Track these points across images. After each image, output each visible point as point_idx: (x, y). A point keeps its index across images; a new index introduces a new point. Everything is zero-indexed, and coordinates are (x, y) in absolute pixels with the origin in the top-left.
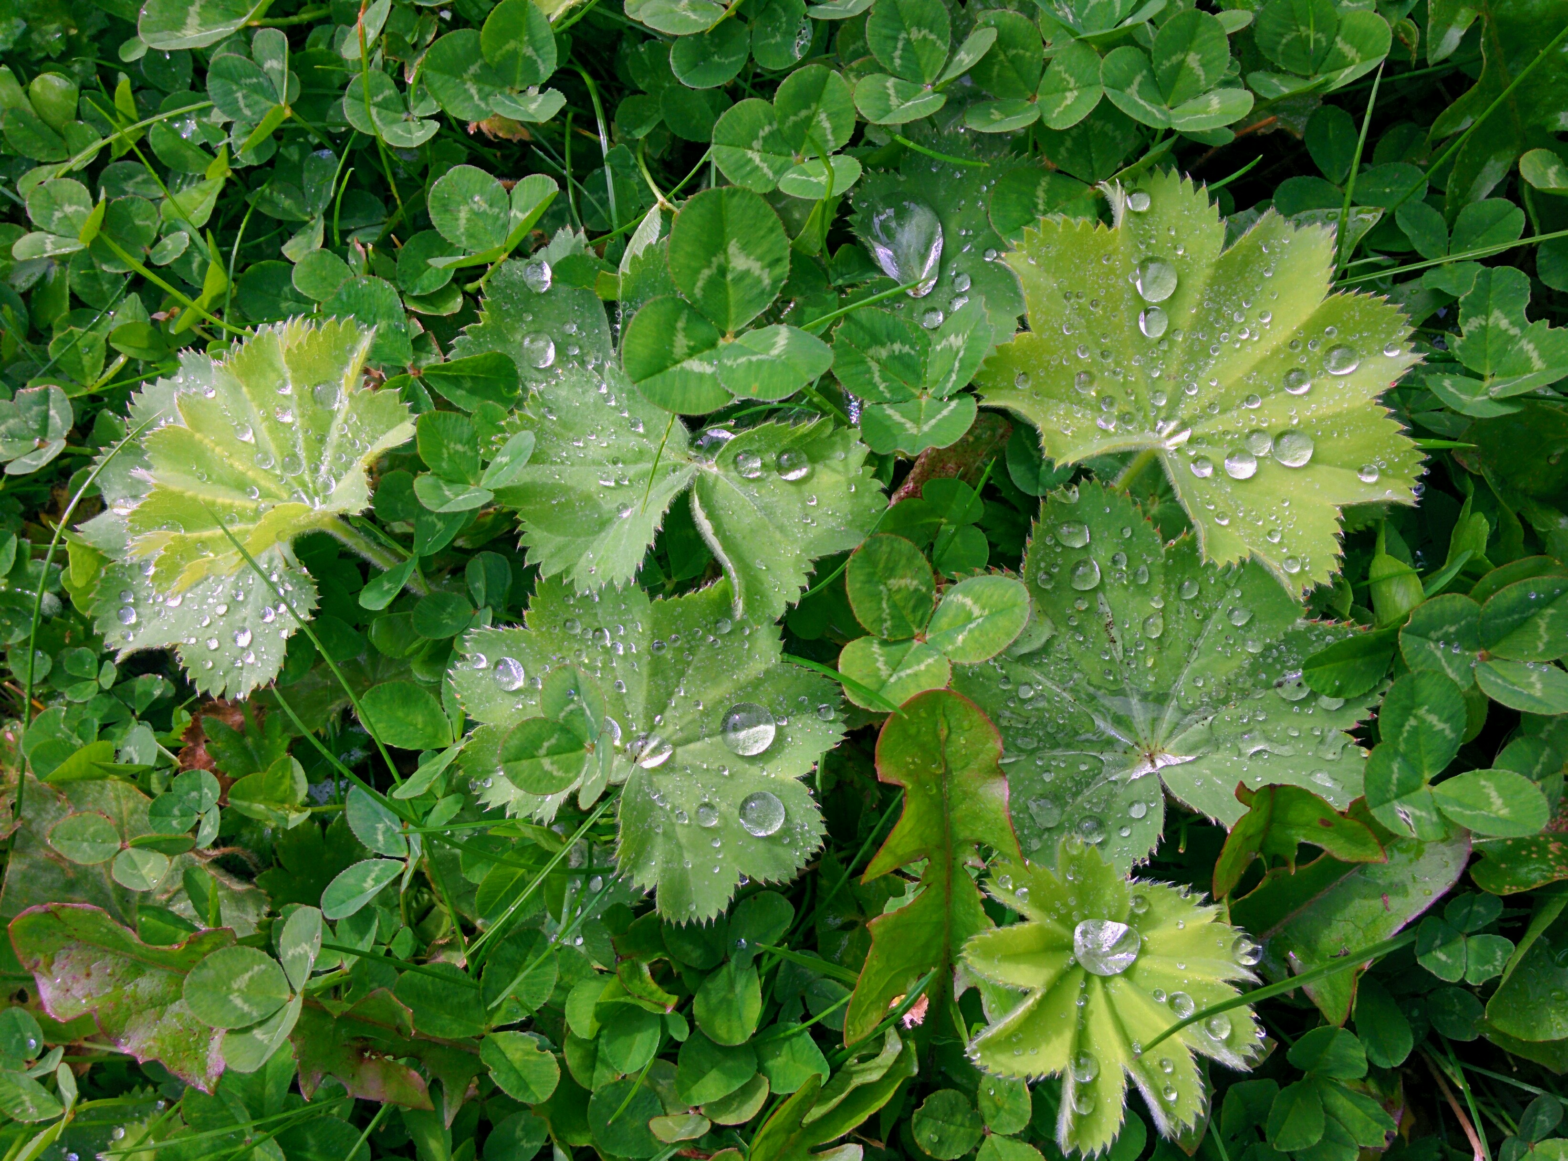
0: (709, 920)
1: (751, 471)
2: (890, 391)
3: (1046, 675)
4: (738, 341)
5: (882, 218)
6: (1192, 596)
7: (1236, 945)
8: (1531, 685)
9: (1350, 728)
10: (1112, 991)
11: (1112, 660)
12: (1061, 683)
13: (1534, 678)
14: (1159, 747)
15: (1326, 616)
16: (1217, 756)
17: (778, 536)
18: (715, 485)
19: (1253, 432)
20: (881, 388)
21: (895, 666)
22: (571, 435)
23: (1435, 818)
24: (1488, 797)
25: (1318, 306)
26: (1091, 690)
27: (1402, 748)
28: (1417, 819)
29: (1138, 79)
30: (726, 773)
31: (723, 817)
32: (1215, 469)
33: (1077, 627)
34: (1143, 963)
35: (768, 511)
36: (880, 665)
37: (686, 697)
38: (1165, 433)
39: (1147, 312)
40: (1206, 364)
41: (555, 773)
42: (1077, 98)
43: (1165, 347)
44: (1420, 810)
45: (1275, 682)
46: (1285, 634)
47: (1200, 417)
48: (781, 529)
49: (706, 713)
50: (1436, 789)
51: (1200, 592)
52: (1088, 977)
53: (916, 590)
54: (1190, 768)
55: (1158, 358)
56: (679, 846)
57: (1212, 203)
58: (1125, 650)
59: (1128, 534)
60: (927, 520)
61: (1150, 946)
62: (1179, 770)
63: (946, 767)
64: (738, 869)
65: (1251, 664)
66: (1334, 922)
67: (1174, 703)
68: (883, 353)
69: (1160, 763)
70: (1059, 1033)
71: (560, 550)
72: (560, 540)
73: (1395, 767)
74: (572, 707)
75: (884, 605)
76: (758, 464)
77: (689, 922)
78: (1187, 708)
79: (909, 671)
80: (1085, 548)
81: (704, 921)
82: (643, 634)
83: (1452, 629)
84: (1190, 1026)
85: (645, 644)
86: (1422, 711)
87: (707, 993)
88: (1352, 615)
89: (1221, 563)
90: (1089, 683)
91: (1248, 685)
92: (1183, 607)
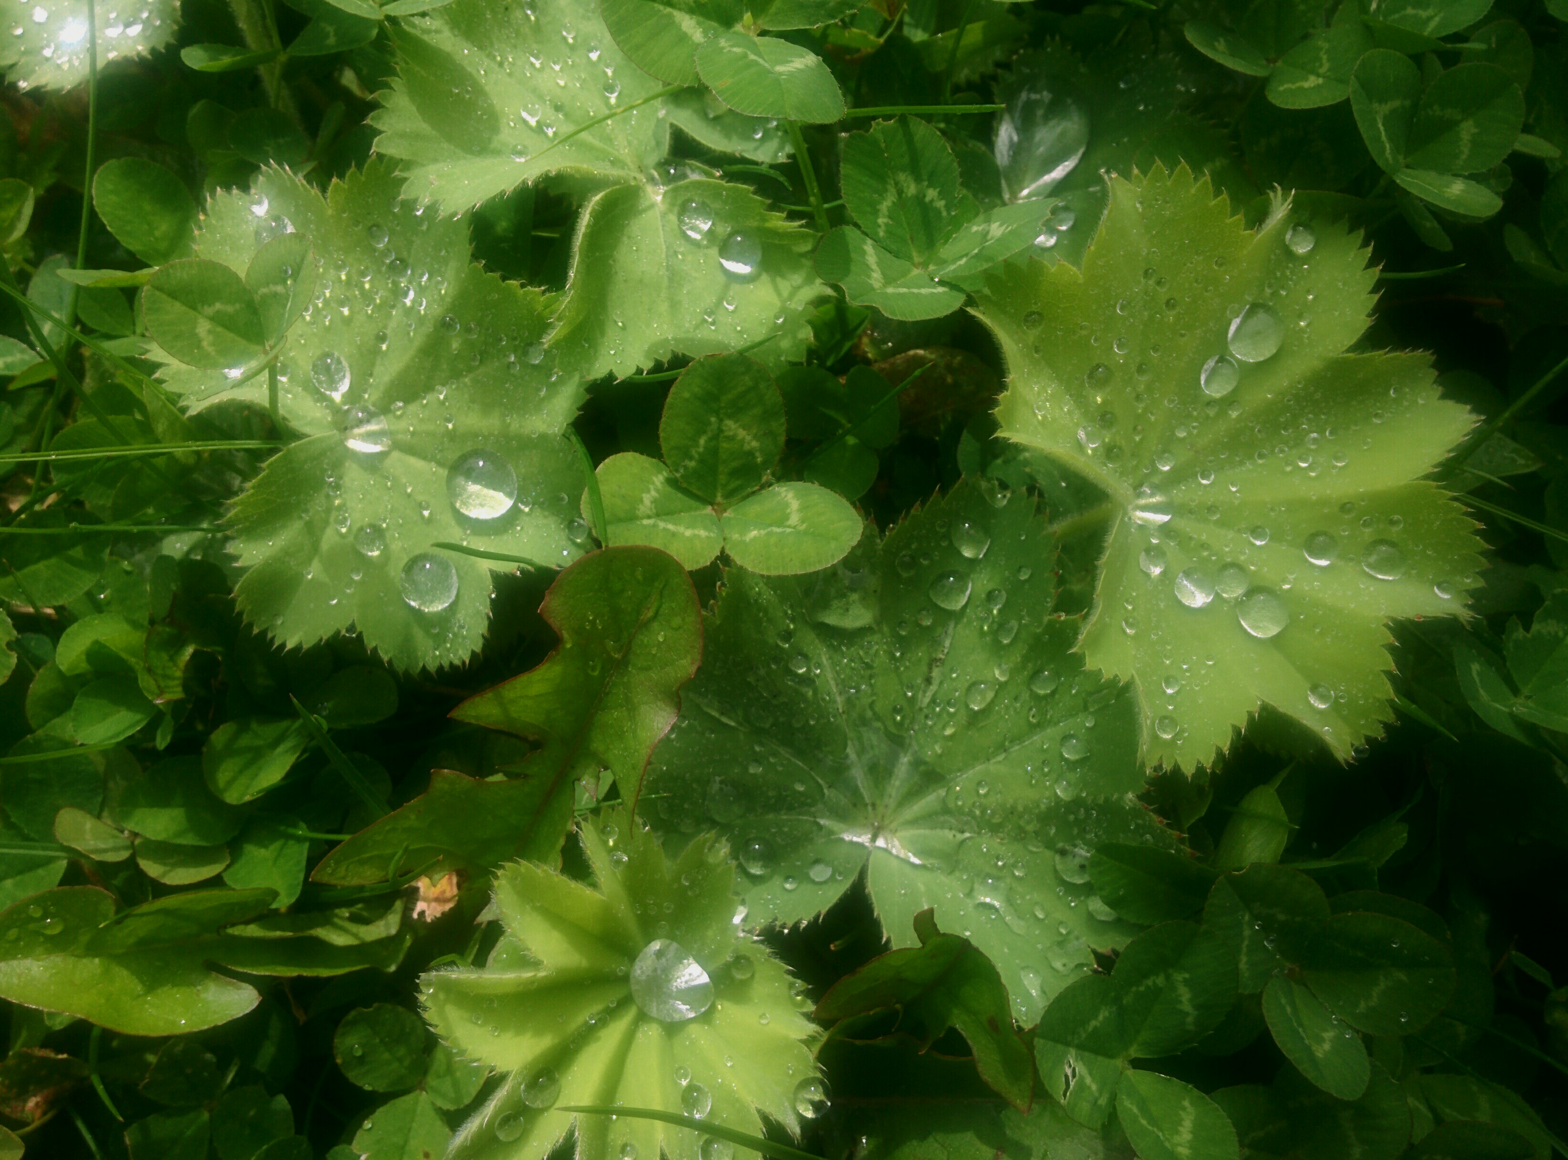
0: (283, 646)
1: (694, 228)
2: (887, 232)
3: (834, 664)
4: (757, 39)
5: (1034, 96)
6: (1042, 692)
7: (805, 1084)
8: (1320, 1040)
9: (1100, 950)
10: (639, 1035)
11: (912, 701)
12: (843, 685)
13: (1329, 1035)
14: (893, 826)
15: (1161, 812)
16: (943, 878)
17: (664, 307)
18: (645, 210)
19: (1233, 565)
20: (880, 221)
21: (662, 511)
22: (535, 46)
23: (1103, 1101)
24: (1180, 1122)
25: (1402, 483)
26: (869, 714)
27: (1127, 1000)
28: (1081, 1086)
29: (1396, 104)
30: (426, 513)
31: (386, 554)
32: (1164, 573)
33: (902, 637)
34: (694, 1030)
35: (675, 278)
36: (647, 499)
37: (442, 403)
38: (1142, 502)
39: (1222, 360)
40: (1241, 463)
41: (205, 344)
42: (1318, 87)
43: (1212, 412)
44: (1093, 1079)
45: (1060, 845)
46: (1106, 800)
47: (1191, 512)
48: (674, 305)
49: (452, 436)
50: (1130, 1072)
51: (1053, 693)
52: (625, 1002)
53: (751, 454)
54: (908, 870)
55: (1196, 419)
56: (315, 548)
57: (1374, 291)
58: (933, 701)
59: (1024, 576)
60: (832, 413)
61: (718, 1019)
62: (895, 863)
63: (625, 656)
64: (355, 616)
65: (1049, 809)
66: (931, 1139)
67: (942, 792)
68: (912, 189)
69: (881, 842)
70: (539, 1032)
71: (417, 136)
72: (425, 127)
73: (1104, 1014)
74: (279, 289)
75: (702, 441)
76: (706, 226)
77: (263, 633)
78: (951, 805)
79: (671, 527)
80: (973, 562)
81: (277, 643)
82: (442, 298)
83: (1281, 917)
84: (686, 1130)
85: (437, 310)
86: (1179, 977)
87: (244, 728)
88: (1190, 830)
89: (1090, 664)
90: (872, 705)
91: (1030, 828)
92: (1026, 696)
